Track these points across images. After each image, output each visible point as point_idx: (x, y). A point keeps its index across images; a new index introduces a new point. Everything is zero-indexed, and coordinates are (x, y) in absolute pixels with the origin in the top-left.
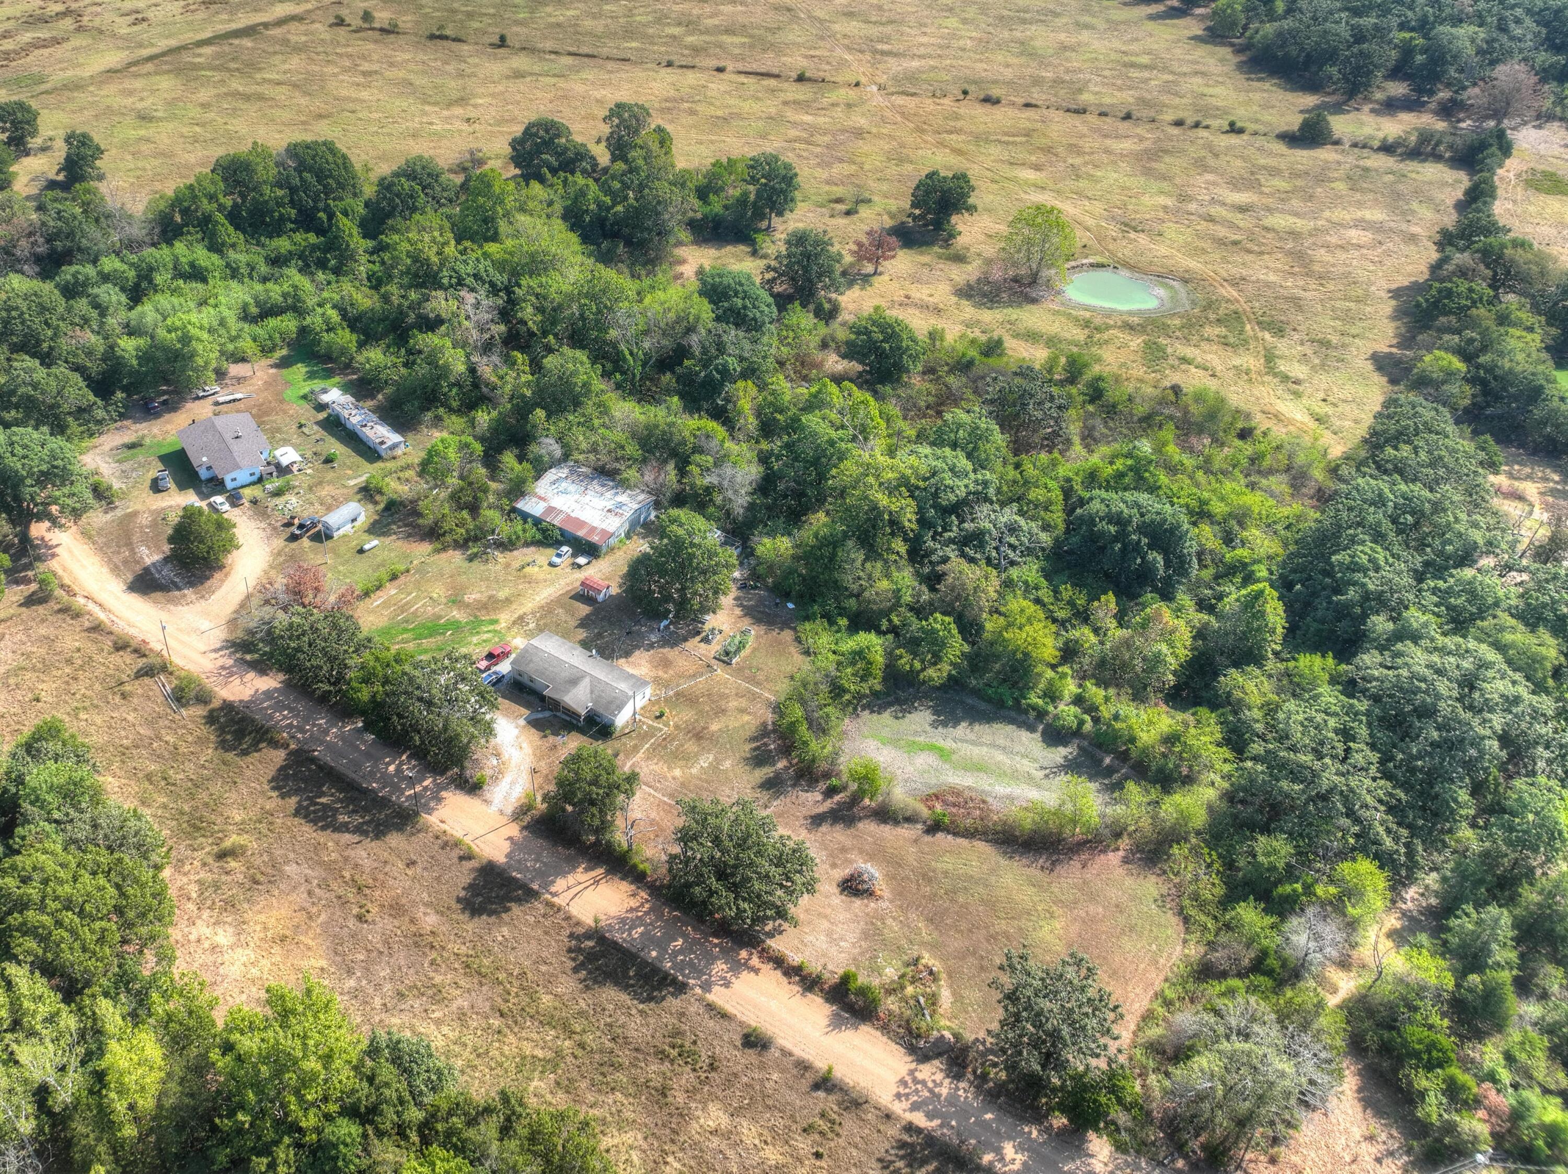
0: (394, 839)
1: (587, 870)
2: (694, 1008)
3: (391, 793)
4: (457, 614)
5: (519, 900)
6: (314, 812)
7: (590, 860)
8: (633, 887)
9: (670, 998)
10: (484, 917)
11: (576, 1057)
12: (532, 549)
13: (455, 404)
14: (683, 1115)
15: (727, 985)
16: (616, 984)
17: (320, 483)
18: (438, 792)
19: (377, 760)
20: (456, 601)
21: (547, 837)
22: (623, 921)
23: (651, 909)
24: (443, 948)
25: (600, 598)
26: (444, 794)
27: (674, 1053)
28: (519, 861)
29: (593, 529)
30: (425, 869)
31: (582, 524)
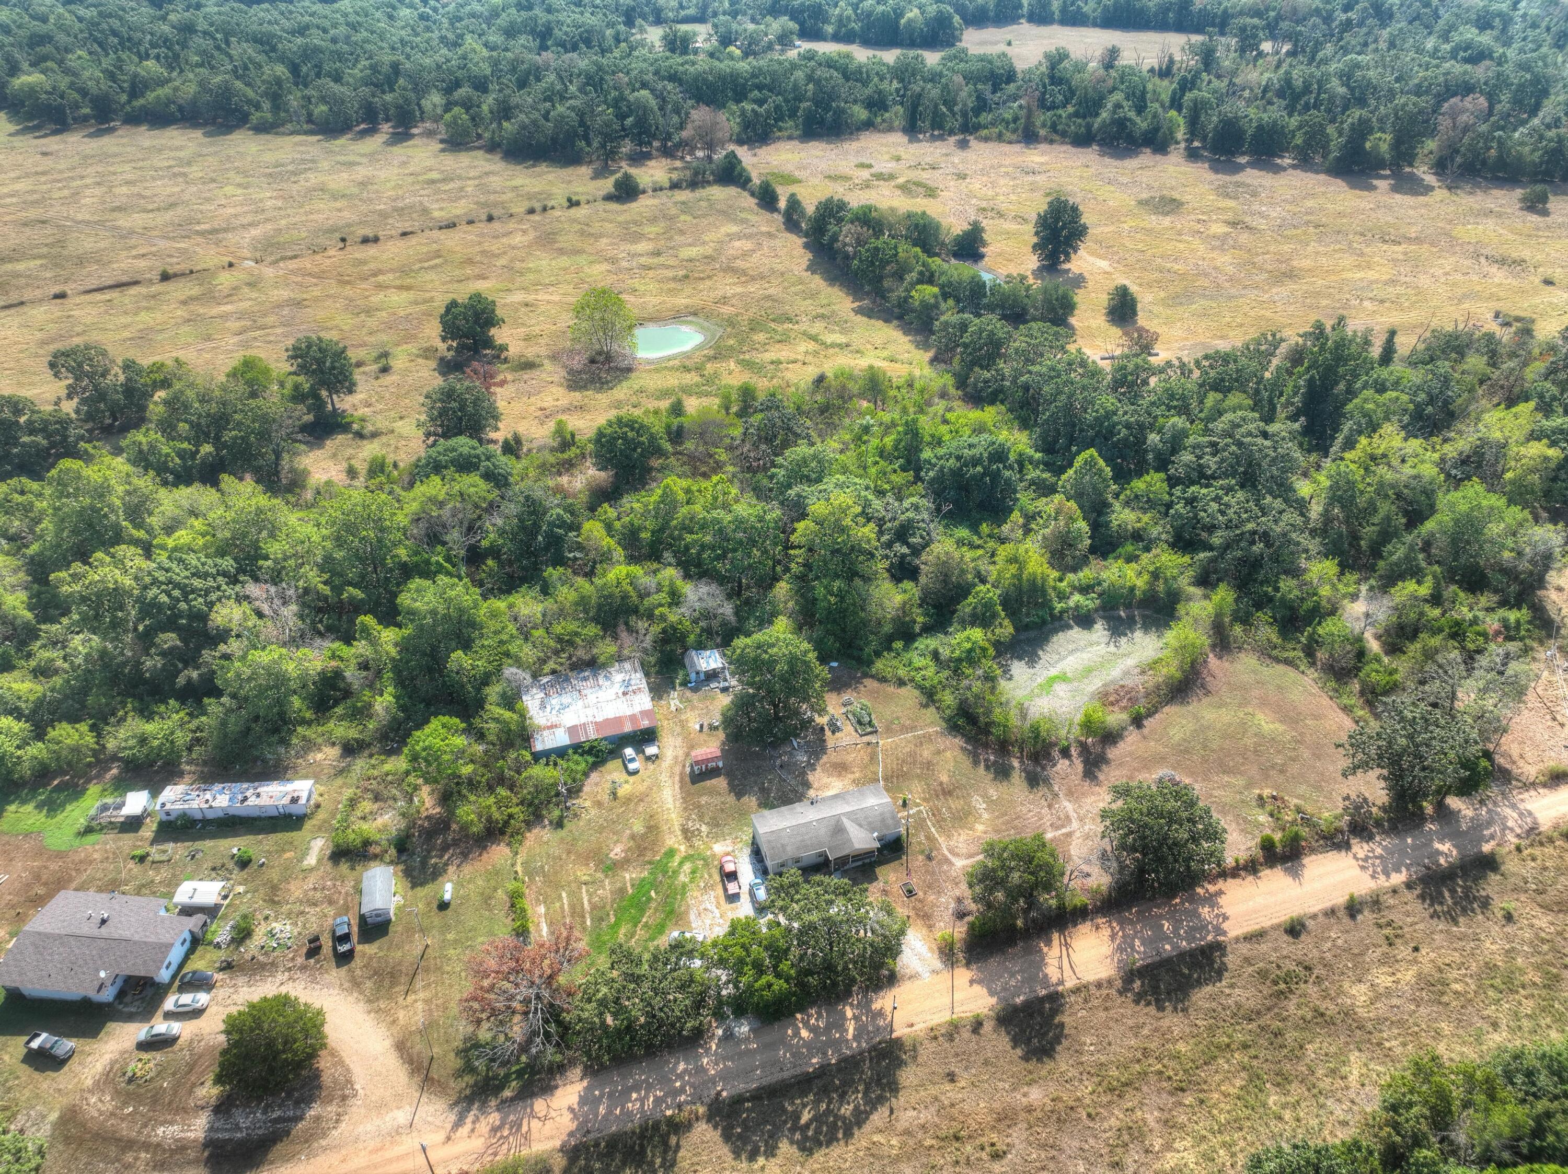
0: (908, 1076)
1: (1049, 943)
2: (1245, 949)
3: (837, 1050)
4: (629, 876)
5: (1055, 1011)
6: (818, 1132)
7: (1039, 937)
8: (1089, 923)
9: (1225, 959)
10: (1059, 1048)
11: (1256, 1057)
12: (594, 776)
13: (308, 715)
14: (1348, 1013)
15: (1226, 918)
16: (1193, 987)
17: (275, 888)
18: (869, 1010)
19: (783, 1041)
20: (613, 868)
21: (992, 954)
22: (1120, 949)
23: (1121, 924)
24: (1078, 1099)
25: (720, 764)
26: (876, 1006)
27: (1282, 986)
28: (1004, 989)
29: (633, 718)
30: (966, 1068)
31: (618, 720)
